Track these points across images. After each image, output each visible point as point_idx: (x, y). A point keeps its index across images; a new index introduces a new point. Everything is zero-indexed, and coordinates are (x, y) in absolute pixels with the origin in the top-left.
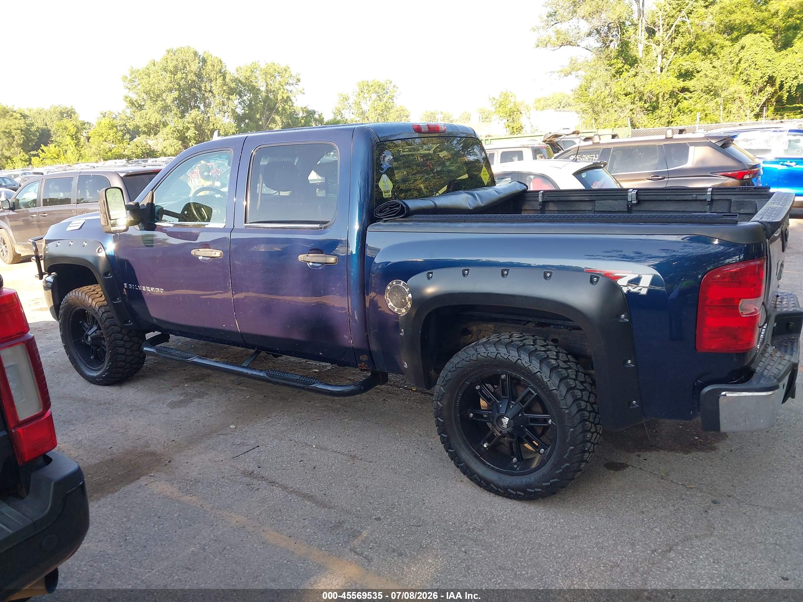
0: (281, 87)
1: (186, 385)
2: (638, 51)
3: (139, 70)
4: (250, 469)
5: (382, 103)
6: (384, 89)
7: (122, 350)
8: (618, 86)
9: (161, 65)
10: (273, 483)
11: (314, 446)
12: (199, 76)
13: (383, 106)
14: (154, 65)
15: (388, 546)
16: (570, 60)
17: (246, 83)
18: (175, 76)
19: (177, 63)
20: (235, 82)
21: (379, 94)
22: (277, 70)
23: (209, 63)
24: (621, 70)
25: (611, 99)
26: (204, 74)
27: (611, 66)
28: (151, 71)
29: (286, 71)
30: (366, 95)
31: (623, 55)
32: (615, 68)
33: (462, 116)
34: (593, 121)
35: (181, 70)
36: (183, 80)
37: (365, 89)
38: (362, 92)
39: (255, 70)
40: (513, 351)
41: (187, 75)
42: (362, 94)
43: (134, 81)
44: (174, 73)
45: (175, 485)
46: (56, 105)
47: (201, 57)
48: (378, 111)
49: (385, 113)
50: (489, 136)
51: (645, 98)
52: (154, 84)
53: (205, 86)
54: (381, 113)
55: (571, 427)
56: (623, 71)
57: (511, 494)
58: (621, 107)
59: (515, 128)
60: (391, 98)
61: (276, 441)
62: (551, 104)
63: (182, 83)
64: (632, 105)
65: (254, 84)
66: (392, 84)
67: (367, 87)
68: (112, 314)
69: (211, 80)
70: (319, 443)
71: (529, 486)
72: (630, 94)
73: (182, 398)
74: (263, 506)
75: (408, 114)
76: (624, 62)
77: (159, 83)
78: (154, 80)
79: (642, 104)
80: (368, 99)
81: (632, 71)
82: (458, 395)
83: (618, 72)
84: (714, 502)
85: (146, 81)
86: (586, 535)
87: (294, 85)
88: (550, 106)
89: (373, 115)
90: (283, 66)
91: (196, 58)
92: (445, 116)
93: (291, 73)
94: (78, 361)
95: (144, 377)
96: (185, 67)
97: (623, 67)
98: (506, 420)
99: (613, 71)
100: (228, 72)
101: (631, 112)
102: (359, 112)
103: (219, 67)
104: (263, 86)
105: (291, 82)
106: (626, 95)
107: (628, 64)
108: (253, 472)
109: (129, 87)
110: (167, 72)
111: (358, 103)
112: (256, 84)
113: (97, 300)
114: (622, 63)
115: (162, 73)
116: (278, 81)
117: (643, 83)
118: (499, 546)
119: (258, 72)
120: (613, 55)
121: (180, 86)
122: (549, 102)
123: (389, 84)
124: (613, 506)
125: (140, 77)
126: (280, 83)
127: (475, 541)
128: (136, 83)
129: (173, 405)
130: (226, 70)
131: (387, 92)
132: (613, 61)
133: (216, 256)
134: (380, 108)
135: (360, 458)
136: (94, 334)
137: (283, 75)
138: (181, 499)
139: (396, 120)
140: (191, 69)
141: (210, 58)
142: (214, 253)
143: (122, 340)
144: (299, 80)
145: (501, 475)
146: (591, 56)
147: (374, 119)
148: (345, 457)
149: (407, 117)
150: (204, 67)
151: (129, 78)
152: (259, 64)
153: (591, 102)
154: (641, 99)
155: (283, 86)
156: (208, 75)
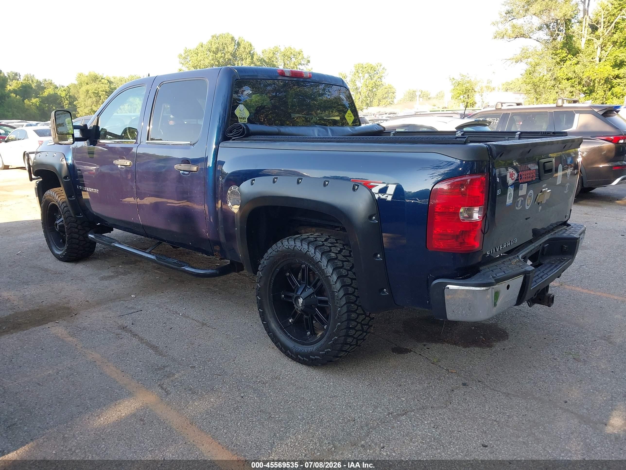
0: (295, 66)
1: (120, 266)
2: (581, 44)
3: (191, 50)
4: (126, 325)
5: (372, 82)
6: (375, 71)
7: (76, 236)
8: (560, 73)
9: (207, 47)
10: (135, 335)
11: (181, 314)
12: (234, 55)
13: (373, 84)
14: (202, 46)
15: (188, 386)
16: (521, 49)
17: (269, 63)
18: (216, 55)
19: (219, 45)
20: (260, 61)
21: (371, 74)
22: (293, 53)
23: (242, 46)
24: (565, 59)
25: (553, 82)
26: (238, 54)
27: (556, 55)
28: (199, 51)
29: (299, 54)
30: (360, 75)
31: (567, 47)
32: (559, 57)
33: (438, 94)
34: (535, 100)
35: (221, 51)
36: (222, 58)
37: (360, 70)
38: (357, 72)
39: (276, 53)
40: (305, 245)
41: (225, 55)
42: (357, 74)
43: (187, 58)
44: (216, 53)
45: (68, 330)
46: (133, 75)
47: (237, 41)
48: (368, 88)
49: (375, 90)
50: (446, 108)
51: (583, 82)
52: (200, 61)
53: (238, 64)
54: (371, 89)
55: (340, 307)
56: (566, 60)
57: (300, 359)
58: (562, 90)
59: (469, 103)
60: (380, 78)
61: (157, 308)
62: (512, 87)
63: (221, 60)
64: (572, 88)
65: (275, 63)
66: (382, 67)
67: (361, 68)
68: (69, 208)
69: (242, 59)
70: (186, 313)
71: (312, 353)
72: (571, 79)
73: (112, 274)
74: (118, 349)
75: (394, 91)
76: (567, 52)
77: (204, 60)
78: (201, 58)
79: (580, 87)
80: (362, 78)
81: (575, 60)
82: (271, 279)
83: (562, 60)
84: (464, 384)
85: (195, 58)
86: (343, 396)
87: (305, 65)
88: (512, 89)
89: (365, 91)
90: (298, 50)
91: (233, 42)
92: (425, 93)
93: (304, 56)
94: (51, 243)
95: (96, 259)
96: (224, 48)
97: (567, 56)
98: (301, 301)
99: (558, 60)
100: (256, 53)
101: (571, 94)
102: (354, 88)
103: (249, 49)
104: (281, 65)
105: (303, 62)
106: (568, 79)
107: (572, 54)
108: (127, 327)
109: (183, 62)
110: (210, 52)
111: (354, 81)
112: (276, 64)
113: (62, 197)
114: (566, 53)
115: (207, 52)
116: (293, 62)
117: (581, 70)
118: (271, 396)
119: (278, 54)
120: (559, 46)
121: (219, 63)
122: (511, 86)
123: (379, 67)
124: (379, 378)
125: (191, 55)
126: (294, 63)
127: (255, 390)
128: (188, 60)
129: (103, 278)
130: (254, 52)
131: (377, 73)
132: (558, 52)
133: (127, 165)
134: (371, 85)
135: (208, 326)
136: (61, 223)
137: (297, 57)
138: (65, 339)
139: (385, 95)
140: (228, 50)
141: (243, 42)
142: (126, 162)
143: (76, 228)
144: (309, 62)
145: (296, 344)
146: (540, 47)
147: (365, 94)
148: (197, 324)
149: (393, 94)
150: (238, 49)
151: (183, 56)
152: (280, 48)
153: (534, 85)
154: (580, 83)
155: (296, 66)
156: (240, 55)
